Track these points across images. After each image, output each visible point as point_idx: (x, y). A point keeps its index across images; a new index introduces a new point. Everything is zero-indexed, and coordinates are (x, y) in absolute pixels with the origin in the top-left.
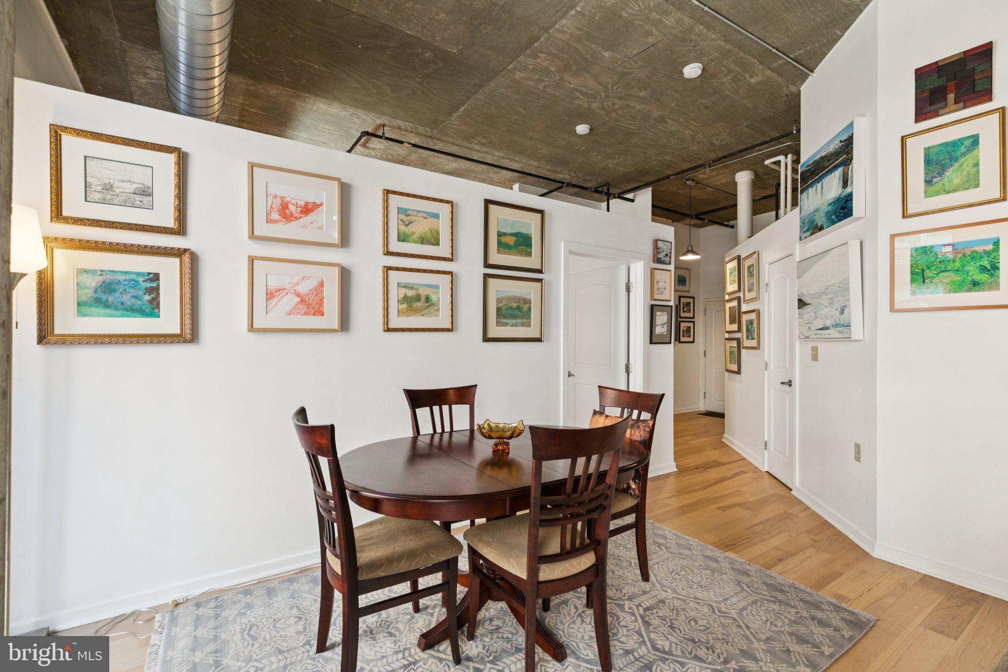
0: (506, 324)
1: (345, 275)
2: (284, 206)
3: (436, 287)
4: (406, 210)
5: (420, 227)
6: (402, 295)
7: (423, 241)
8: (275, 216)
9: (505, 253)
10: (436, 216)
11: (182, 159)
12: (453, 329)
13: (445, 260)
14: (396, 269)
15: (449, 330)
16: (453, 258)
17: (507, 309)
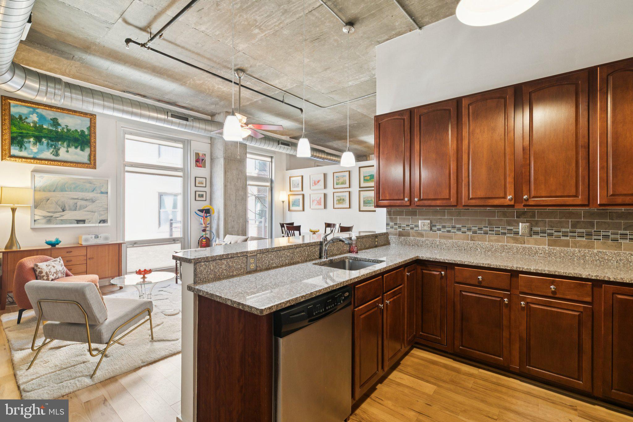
0: (367, 206)
1: (325, 195)
2: (315, 182)
3: (345, 196)
4: (338, 176)
5: (341, 181)
6: (337, 199)
7: (342, 184)
8: (314, 184)
9: (366, 183)
10: (345, 176)
11: (302, 177)
12: (350, 208)
13: (347, 188)
14: (336, 192)
15: (348, 208)
16: (350, 187)
17: (367, 201)
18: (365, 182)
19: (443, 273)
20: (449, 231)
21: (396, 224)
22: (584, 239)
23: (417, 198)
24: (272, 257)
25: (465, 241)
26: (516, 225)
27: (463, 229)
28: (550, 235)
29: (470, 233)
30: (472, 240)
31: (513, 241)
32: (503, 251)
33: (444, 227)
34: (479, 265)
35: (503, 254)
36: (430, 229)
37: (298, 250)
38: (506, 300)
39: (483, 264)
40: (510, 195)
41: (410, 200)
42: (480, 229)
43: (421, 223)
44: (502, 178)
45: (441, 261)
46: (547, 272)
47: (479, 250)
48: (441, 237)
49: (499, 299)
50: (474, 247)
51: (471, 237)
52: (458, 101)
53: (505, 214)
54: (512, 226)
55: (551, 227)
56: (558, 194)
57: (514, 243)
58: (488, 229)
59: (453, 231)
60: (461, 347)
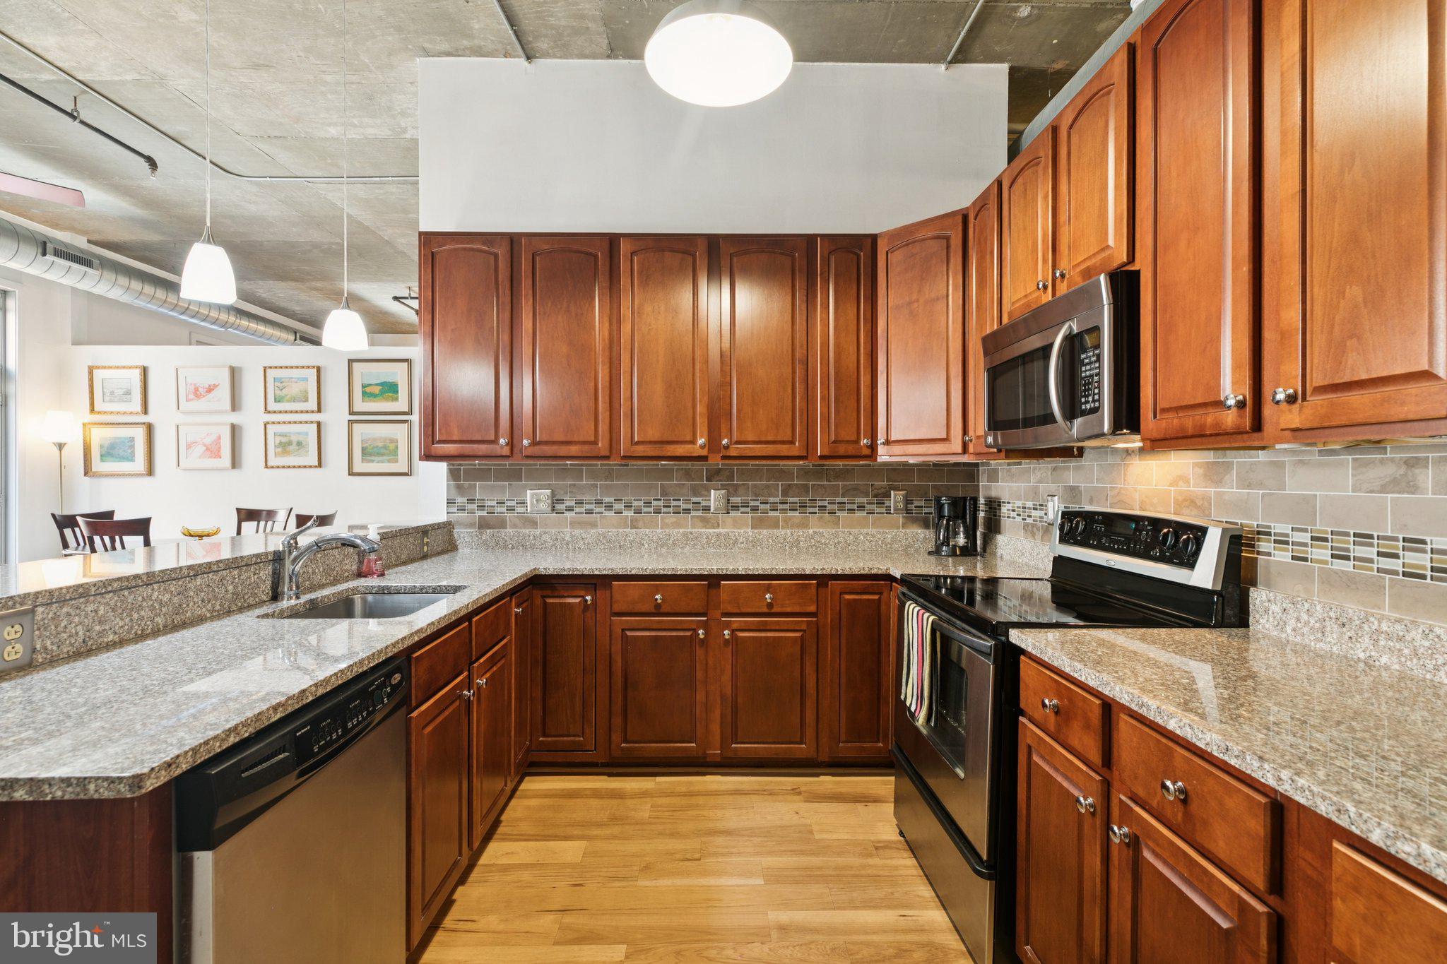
0: (373, 461)
1: (235, 430)
2: (196, 390)
3: (307, 434)
4: (281, 378)
5: (292, 390)
6: (278, 442)
7: (294, 400)
8: (191, 396)
9: (369, 401)
10: (306, 379)
11: (145, 371)
12: (320, 465)
13: (313, 412)
14: (273, 423)
15: (316, 467)
16: (319, 410)
17: (373, 448)
18: (367, 399)
19: (588, 598)
20: (590, 512)
21: (471, 501)
22: (797, 514)
23: (527, 439)
24: (101, 612)
25: (621, 530)
26: (706, 493)
27: (617, 506)
28: (755, 509)
29: (629, 514)
30: (633, 527)
31: (701, 524)
32: (686, 544)
33: (580, 503)
34: (657, 573)
35: (686, 550)
36: (550, 508)
37: (199, 581)
38: (701, 632)
39: (664, 569)
40: (701, 437)
41: (511, 444)
42: (648, 504)
43: (532, 496)
44: (690, 405)
45: (586, 573)
46: (761, 572)
47: (646, 546)
48: (573, 524)
49: (689, 633)
50: (638, 540)
51: (631, 521)
52: (613, 241)
53: (688, 474)
54: (701, 496)
55: (756, 495)
56: (770, 438)
57: (703, 527)
58: (661, 503)
59: (597, 510)
60: (623, 745)
